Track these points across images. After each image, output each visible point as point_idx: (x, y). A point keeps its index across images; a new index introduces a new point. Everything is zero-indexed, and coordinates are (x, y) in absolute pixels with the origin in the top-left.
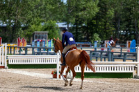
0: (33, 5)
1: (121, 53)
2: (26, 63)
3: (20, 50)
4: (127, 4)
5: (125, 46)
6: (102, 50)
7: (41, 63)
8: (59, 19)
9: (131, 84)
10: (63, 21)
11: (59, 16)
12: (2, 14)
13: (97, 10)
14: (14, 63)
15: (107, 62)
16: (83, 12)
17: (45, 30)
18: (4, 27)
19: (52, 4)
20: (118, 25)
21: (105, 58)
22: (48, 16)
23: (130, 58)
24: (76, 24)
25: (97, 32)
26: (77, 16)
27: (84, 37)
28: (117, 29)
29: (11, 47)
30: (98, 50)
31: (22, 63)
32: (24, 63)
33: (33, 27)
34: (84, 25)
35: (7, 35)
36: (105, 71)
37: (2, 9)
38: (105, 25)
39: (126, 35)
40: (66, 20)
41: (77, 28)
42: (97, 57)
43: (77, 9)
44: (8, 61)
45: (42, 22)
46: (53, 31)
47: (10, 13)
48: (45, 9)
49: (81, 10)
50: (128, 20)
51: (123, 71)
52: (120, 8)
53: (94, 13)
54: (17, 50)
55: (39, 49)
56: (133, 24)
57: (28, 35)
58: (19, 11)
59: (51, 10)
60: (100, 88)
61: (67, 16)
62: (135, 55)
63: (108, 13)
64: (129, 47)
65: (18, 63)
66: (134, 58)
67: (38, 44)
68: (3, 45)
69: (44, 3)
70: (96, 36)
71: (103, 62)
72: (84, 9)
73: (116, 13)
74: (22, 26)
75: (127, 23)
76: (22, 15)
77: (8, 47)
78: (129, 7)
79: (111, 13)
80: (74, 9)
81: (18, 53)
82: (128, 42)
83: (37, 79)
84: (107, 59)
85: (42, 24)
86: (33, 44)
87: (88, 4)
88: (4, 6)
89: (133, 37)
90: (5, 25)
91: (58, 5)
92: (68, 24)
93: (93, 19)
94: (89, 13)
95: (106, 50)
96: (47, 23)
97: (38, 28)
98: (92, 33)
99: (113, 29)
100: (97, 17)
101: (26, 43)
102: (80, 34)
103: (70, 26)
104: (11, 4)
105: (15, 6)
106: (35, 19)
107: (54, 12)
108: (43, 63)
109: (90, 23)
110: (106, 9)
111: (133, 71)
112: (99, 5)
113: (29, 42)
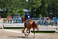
0: (14, 2)
1: (51, 22)
2: (11, 27)
3: (9, 21)
4: (53, 2)
5: (52, 20)
6: (43, 21)
7: (17, 27)
8: (25, 8)
9: (55, 35)
10: (26, 9)
11: (24, 7)
12: (1, 6)
13: (41, 4)
14: (6, 27)
15: (45, 26)
16: (34, 5)
17: (19, 13)
18: (2, 11)
19: (22, 2)
20: (50, 11)
21: (44, 25)
22: (20, 7)
23: (54, 24)
24: (32, 10)
25: (41, 14)
26: (32, 7)
27: (35, 16)
28: (49, 12)
29: (5, 20)
30: (41, 21)
31: (9, 27)
32: (10, 27)
33: (14, 11)
34: (35, 10)
35: (3, 15)
36: (44, 30)
37: (1, 4)
38: (44, 10)
39: (53, 15)
40: (28, 9)
41: (32, 12)
42: (40, 24)
43: (32, 4)
44: (3, 26)
45: (18, 9)
46: (22, 13)
47: (4, 6)
48: (19, 4)
49: (34, 4)
50: (54, 8)
51: (51, 30)
52: (50, 3)
53: (39, 6)
54: (7, 21)
55: (17, 21)
56: (56, 10)
57: (12, 15)
58: (8, 4)
59: (21, 4)
60: (42, 37)
61: (28, 7)
62: (57, 23)
63: (45, 5)
64: (54, 20)
65: (8, 27)
66: (56, 25)
67: (16, 19)
68: (1, 19)
69: (18, 1)
70: (40, 15)
71: (43, 26)
72: (35, 4)
73: (48, 5)
74: (9, 11)
75: (53, 10)
76: (9, 6)
77: (4, 20)
78: (54, 3)
79: (46, 5)
80: (31, 4)
81: (8, 22)
82: (53, 18)
83: (16, 34)
84: (45, 25)
85: (17, 10)
86: (14, 18)
87: (37, 2)
88: (2, 2)
89: (56, 16)
90: (2, 10)
91: (24, 2)
92: (28, 10)
93: (39, 8)
94: (37, 5)
95: (44, 21)
96: (20, 10)
97: (16, 12)
98: (39, 14)
99: (47, 12)
100: (41, 7)
101: (11, 18)
102: (33, 14)
103: (29, 11)
104: (5, 2)
105: (6, 2)
106: (15, 8)
107: (23, 5)
108: (18, 27)
109: (38, 10)
110: (44, 4)
111: (56, 30)
112: (41, 2)
113: (12, 18)
